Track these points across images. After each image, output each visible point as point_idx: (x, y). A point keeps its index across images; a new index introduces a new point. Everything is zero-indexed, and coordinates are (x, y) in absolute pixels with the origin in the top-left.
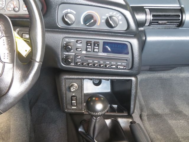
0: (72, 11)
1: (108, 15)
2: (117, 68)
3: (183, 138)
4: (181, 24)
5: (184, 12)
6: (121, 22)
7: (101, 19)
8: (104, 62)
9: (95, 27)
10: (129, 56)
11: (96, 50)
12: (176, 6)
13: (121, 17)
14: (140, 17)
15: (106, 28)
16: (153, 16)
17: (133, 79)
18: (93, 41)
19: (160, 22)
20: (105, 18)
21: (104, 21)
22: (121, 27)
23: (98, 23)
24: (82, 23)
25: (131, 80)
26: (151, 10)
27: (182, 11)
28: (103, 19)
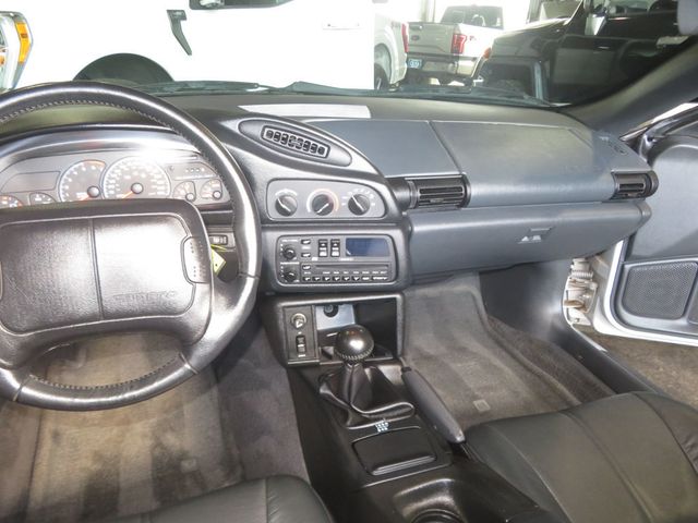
0: (292, 192)
1: (351, 194)
2: (373, 281)
3: (479, 389)
4: (465, 201)
5: (468, 183)
6: (373, 204)
7: (341, 201)
8: (351, 273)
9: (330, 216)
10: (391, 259)
11: (334, 254)
12: (454, 173)
13: (372, 196)
14: (403, 194)
15: (350, 215)
16: (421, 191)
17: (398, 296)
18: (329, 238)
19: (432, 201)
20: (347, 198)
21: (345, 204)
22: (375, 211)
23: (336, 208)
24: (309, 209)
25: (395, 299)
26: (417, 182)
27: (464, 181)
28: (345, 201)
